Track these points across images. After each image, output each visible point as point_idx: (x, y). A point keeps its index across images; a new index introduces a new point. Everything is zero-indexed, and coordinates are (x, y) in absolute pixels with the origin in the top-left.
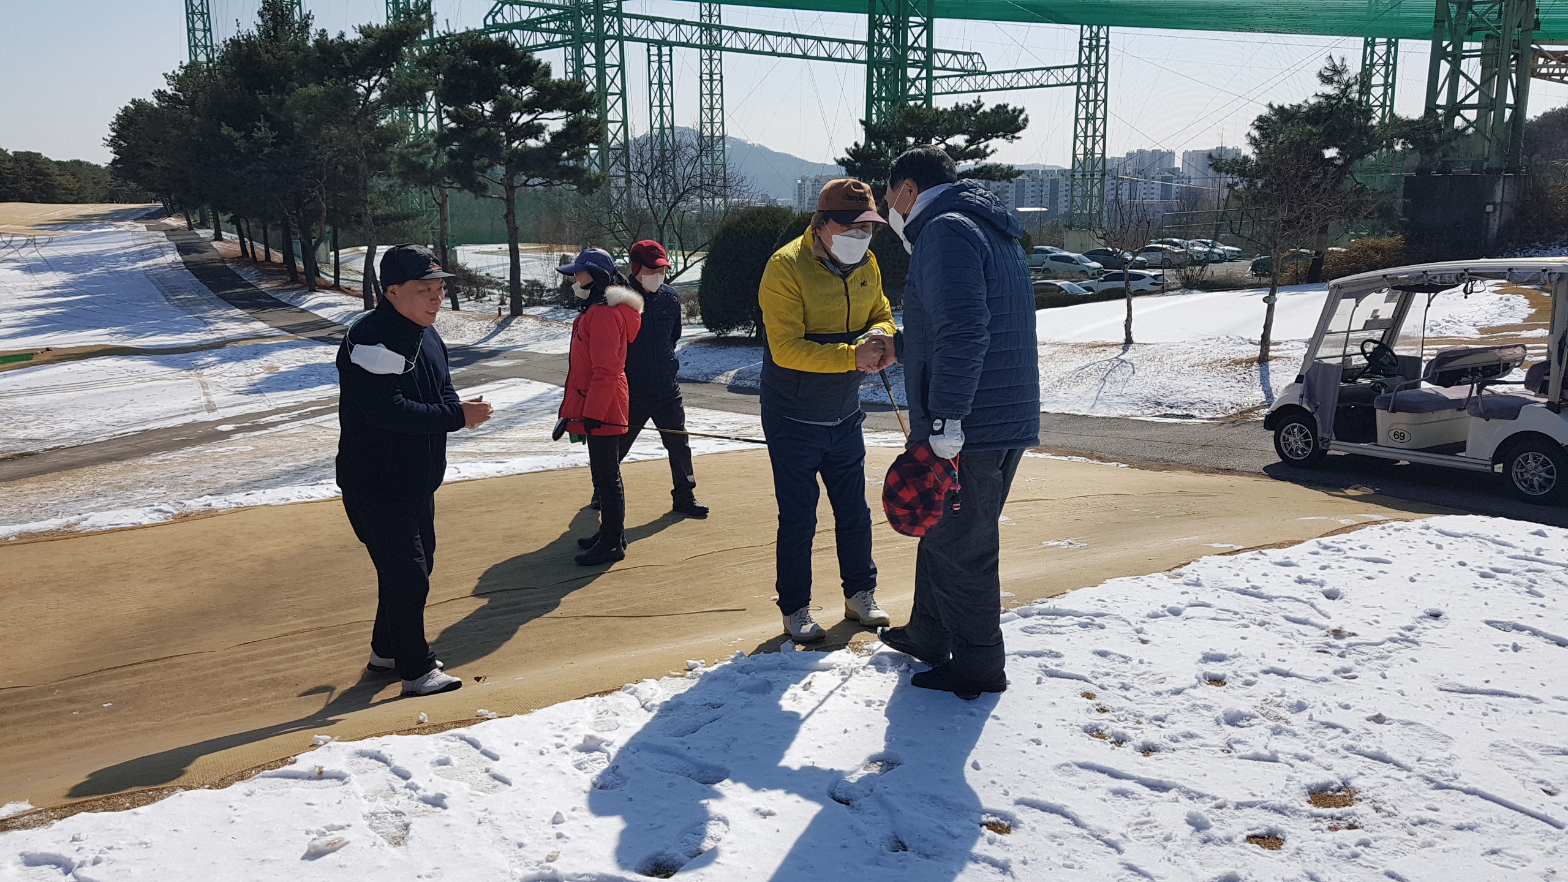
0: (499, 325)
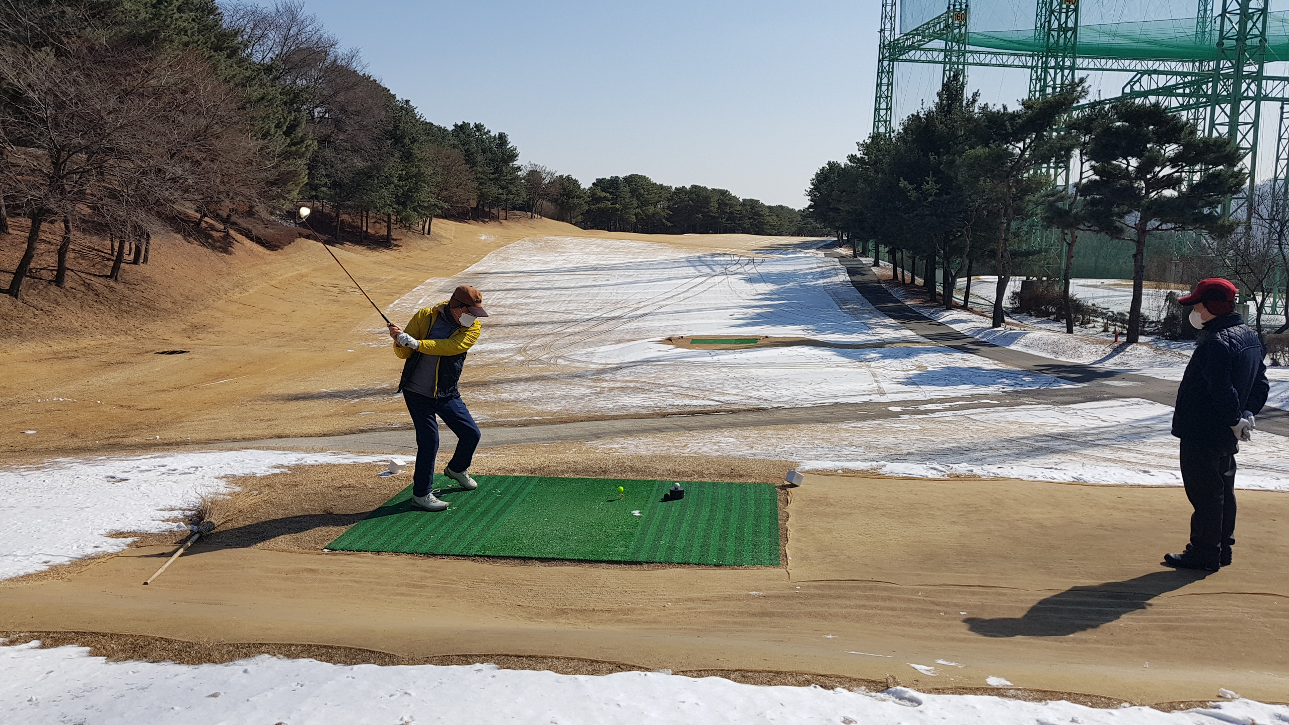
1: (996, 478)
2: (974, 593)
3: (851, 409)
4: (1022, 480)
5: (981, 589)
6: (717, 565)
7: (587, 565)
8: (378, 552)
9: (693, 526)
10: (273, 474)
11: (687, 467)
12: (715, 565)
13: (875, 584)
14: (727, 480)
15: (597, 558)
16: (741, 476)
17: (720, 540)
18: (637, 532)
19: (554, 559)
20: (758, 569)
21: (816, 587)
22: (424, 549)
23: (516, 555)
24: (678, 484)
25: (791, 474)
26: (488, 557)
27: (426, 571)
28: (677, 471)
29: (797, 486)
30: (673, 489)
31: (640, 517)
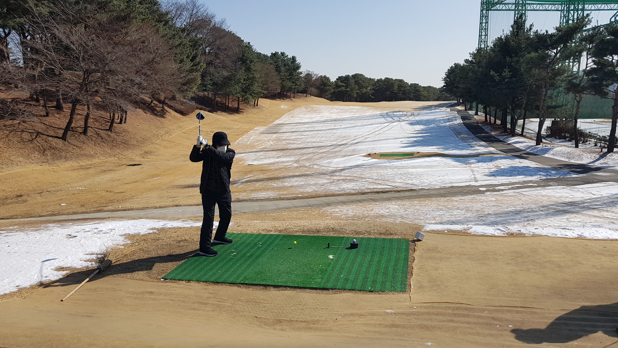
0: (600, 156)
1: (534, 235)
2: (518, 312)
3: (459, 189)
4: (548, 236)
5: (522, 309)
6: (371, 291)
7: (299, 290)
8: (189, 281)
9: (361, 265)
10: (149, 233)
11: (362, 229)
12: (369, 291)
13: (460, 305)
14: (383, 237)
15: (304, 286)
16: (391, 234)
17: (374, 274)
18: (329, 269)
19: (281, 286)
20: (394, 294)
21: (425, 307)
22: (213, 279)
23: (261, 283)
24: (355, 240)
25: (418, 234)
26: (246, 284)
27: (211, 293)
28: (357, 231)
29: (421, 241)
30: (352, 242)
31: (332, 259)
